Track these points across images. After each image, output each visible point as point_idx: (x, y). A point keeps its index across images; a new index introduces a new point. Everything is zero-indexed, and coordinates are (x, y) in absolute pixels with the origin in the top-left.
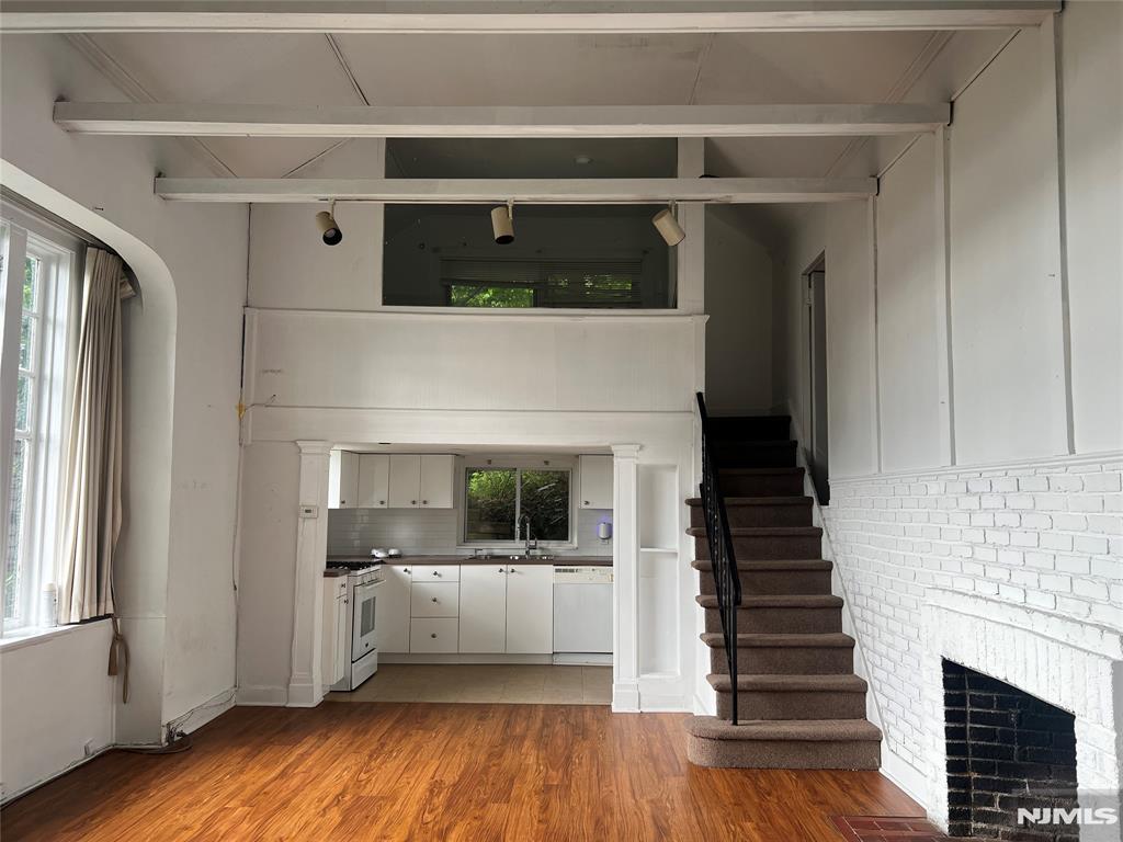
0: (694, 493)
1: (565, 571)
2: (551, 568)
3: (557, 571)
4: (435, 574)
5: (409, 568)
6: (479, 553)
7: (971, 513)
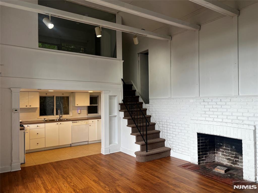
0: (121, 102)
1: (75, 122)
2: (71, 122)
3: (72, 122)
4: (38, 126)
5: (29, 125)
6: (45, 119)
7: (205, 105)
